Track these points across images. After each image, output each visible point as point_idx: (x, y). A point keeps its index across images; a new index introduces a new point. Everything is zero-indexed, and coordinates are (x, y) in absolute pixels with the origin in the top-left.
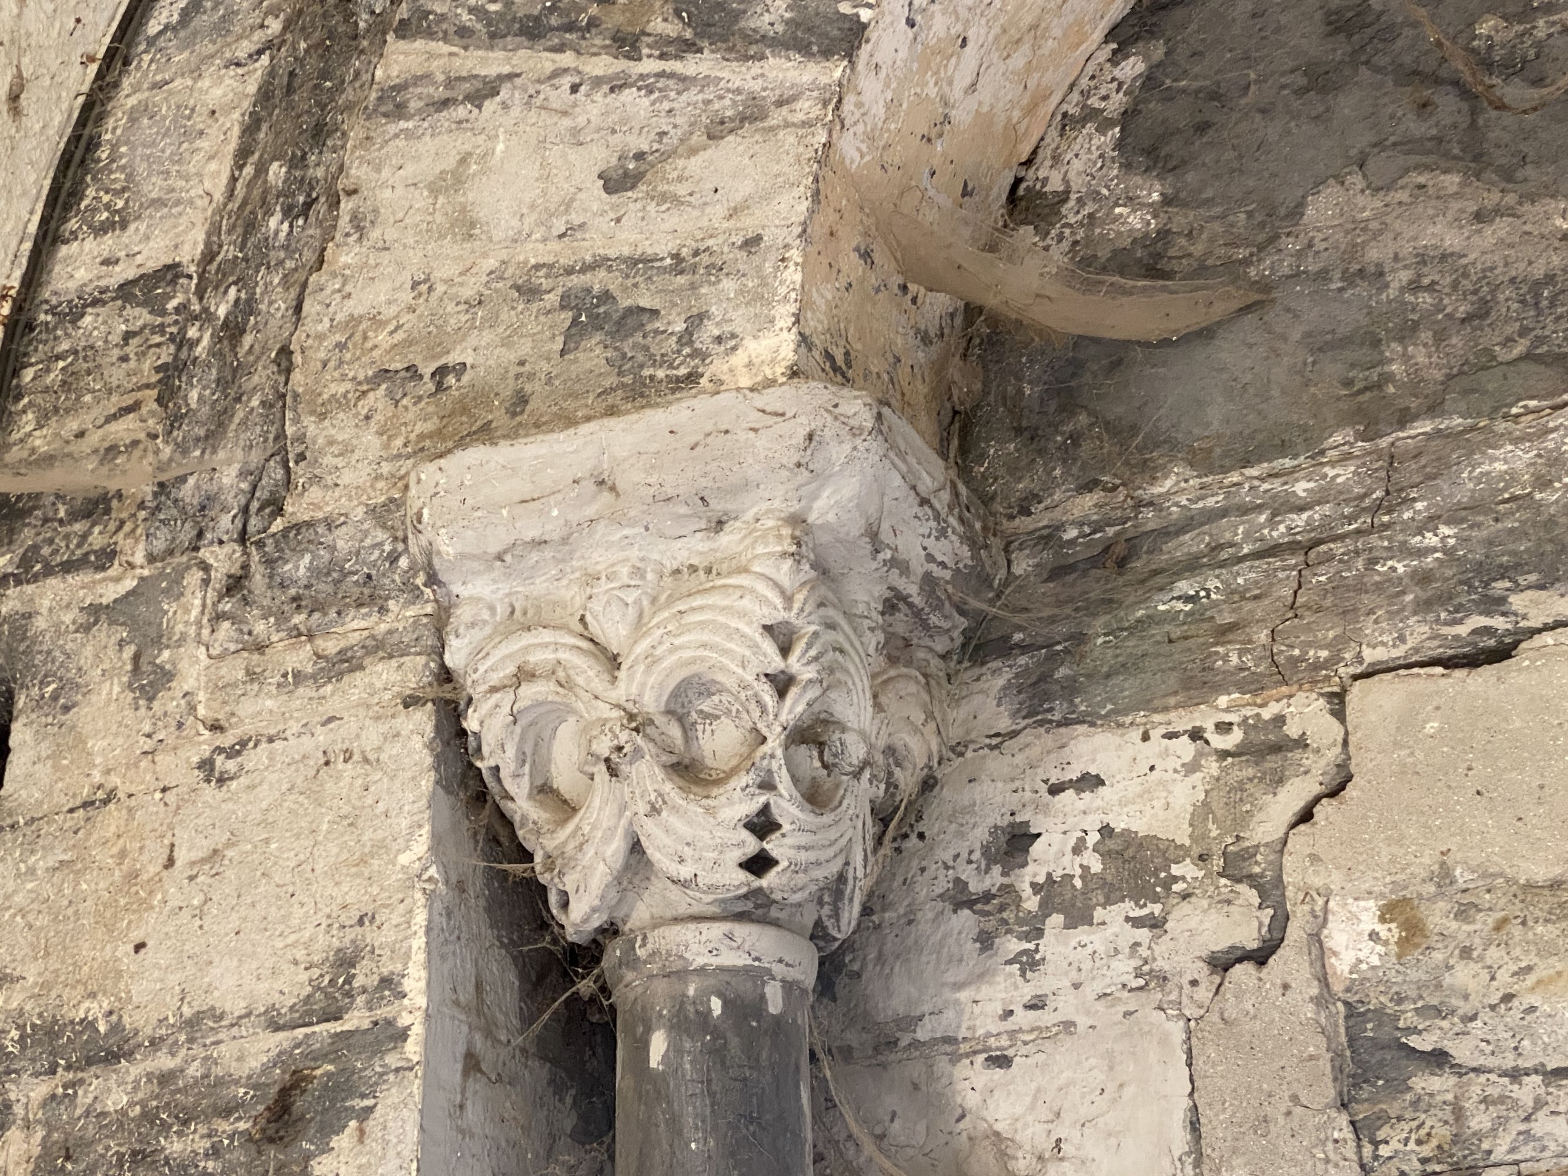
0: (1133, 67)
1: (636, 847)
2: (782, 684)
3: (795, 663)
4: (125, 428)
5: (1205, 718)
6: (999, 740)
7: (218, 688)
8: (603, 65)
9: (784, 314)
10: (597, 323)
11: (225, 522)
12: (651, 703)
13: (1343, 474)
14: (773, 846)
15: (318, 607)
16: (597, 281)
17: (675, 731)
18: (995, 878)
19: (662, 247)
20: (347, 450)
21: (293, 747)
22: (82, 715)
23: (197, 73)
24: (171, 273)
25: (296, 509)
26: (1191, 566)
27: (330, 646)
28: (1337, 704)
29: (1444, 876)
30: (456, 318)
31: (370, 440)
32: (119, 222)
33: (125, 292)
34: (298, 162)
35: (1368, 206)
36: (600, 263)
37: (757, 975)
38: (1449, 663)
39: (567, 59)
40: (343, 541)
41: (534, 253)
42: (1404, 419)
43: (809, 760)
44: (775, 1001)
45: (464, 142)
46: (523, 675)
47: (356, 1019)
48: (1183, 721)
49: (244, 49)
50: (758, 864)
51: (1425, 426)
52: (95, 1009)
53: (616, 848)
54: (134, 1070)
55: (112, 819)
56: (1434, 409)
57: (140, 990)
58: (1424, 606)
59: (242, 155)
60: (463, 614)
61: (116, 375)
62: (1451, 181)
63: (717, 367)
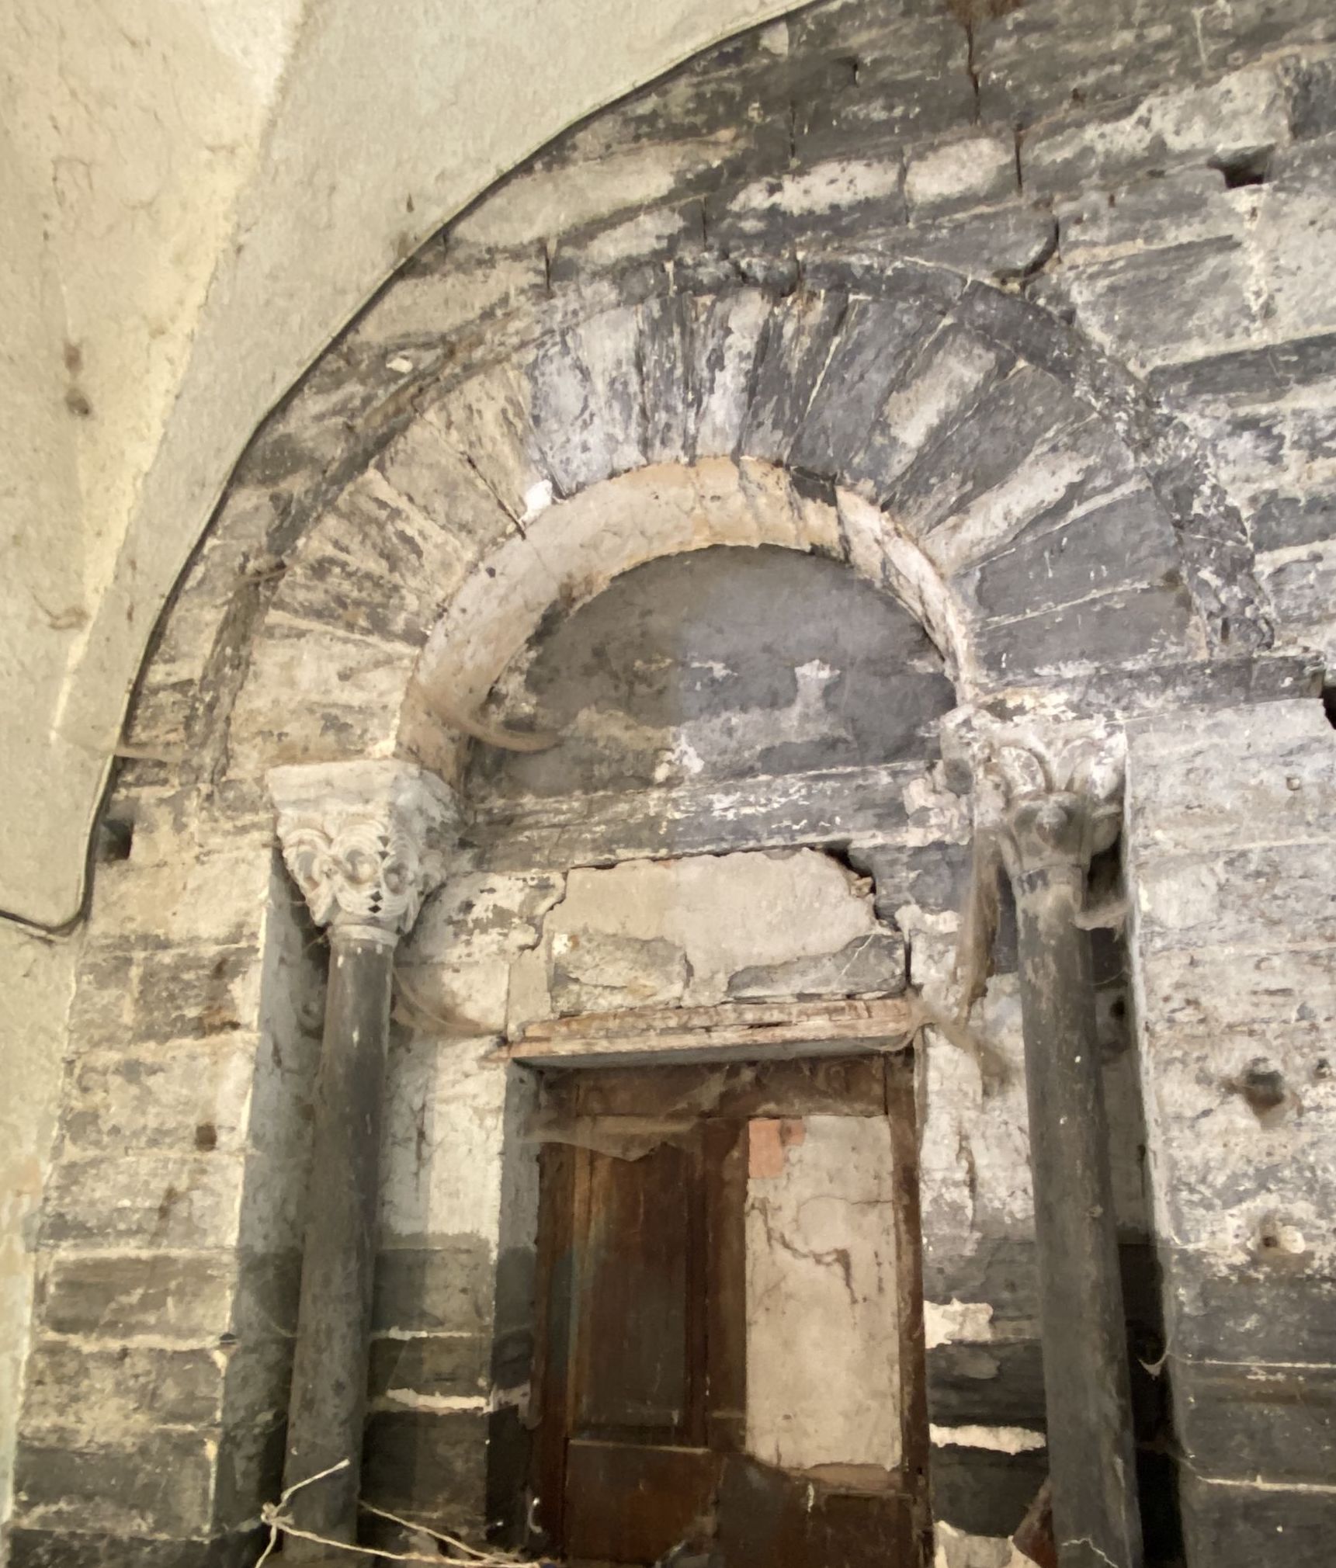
0: (533, 654)
1: (335, 901)
2: (384, 855)
3: (388, 849)
4: (172, 737)
5: (528, 875)
6: (468, 874)
7: (202, 832)
8: (341, 633)
9: (393, 734)
10: (333, 726)
11: (206, 776)
12: (342, 857)
13: (576, 805)
14: (380, 904)
15: (235, 809)
16: (334, 711)
17: (349, 867)
18: (461, 917)
19: (356, 703)
20: (247, 757)
21: (226, 856)
22: (156, 835)
23: (201, 607)
24: (190, 682)
25: (232, 774)
26: (529, 827)
27: (239, 823)
28: (565, 875)
29: (585, 930)
30: (286, 715)
31: (255, 754)
32: (172, 660)
33: (175, 687)
34: (236, 649)
35: (596, 717)
36: (335, 705)
37: (373, 942)
38: (598, 867)
39: (330, 628)
40: (245, 788)
41: (315, 697)
42: (596, 790)
43: (394, 879)
44: (379, 949)
45: (291, 652)
46: (301, 842)
47: (243, 944)
48: (521, 875)
49: (219, 601)
50: (375, 909)
51: (601, 793)
52: (160, 932)
53: (329, 900)
54: (173, 952)
55: (166, 871)
56: (605, 788)
57: (175, 927)
58: (593, 850)
59: (217, 642)
60: (283, 819)
61: (170, 716)
62: (621, 714)
63: (370, 749)
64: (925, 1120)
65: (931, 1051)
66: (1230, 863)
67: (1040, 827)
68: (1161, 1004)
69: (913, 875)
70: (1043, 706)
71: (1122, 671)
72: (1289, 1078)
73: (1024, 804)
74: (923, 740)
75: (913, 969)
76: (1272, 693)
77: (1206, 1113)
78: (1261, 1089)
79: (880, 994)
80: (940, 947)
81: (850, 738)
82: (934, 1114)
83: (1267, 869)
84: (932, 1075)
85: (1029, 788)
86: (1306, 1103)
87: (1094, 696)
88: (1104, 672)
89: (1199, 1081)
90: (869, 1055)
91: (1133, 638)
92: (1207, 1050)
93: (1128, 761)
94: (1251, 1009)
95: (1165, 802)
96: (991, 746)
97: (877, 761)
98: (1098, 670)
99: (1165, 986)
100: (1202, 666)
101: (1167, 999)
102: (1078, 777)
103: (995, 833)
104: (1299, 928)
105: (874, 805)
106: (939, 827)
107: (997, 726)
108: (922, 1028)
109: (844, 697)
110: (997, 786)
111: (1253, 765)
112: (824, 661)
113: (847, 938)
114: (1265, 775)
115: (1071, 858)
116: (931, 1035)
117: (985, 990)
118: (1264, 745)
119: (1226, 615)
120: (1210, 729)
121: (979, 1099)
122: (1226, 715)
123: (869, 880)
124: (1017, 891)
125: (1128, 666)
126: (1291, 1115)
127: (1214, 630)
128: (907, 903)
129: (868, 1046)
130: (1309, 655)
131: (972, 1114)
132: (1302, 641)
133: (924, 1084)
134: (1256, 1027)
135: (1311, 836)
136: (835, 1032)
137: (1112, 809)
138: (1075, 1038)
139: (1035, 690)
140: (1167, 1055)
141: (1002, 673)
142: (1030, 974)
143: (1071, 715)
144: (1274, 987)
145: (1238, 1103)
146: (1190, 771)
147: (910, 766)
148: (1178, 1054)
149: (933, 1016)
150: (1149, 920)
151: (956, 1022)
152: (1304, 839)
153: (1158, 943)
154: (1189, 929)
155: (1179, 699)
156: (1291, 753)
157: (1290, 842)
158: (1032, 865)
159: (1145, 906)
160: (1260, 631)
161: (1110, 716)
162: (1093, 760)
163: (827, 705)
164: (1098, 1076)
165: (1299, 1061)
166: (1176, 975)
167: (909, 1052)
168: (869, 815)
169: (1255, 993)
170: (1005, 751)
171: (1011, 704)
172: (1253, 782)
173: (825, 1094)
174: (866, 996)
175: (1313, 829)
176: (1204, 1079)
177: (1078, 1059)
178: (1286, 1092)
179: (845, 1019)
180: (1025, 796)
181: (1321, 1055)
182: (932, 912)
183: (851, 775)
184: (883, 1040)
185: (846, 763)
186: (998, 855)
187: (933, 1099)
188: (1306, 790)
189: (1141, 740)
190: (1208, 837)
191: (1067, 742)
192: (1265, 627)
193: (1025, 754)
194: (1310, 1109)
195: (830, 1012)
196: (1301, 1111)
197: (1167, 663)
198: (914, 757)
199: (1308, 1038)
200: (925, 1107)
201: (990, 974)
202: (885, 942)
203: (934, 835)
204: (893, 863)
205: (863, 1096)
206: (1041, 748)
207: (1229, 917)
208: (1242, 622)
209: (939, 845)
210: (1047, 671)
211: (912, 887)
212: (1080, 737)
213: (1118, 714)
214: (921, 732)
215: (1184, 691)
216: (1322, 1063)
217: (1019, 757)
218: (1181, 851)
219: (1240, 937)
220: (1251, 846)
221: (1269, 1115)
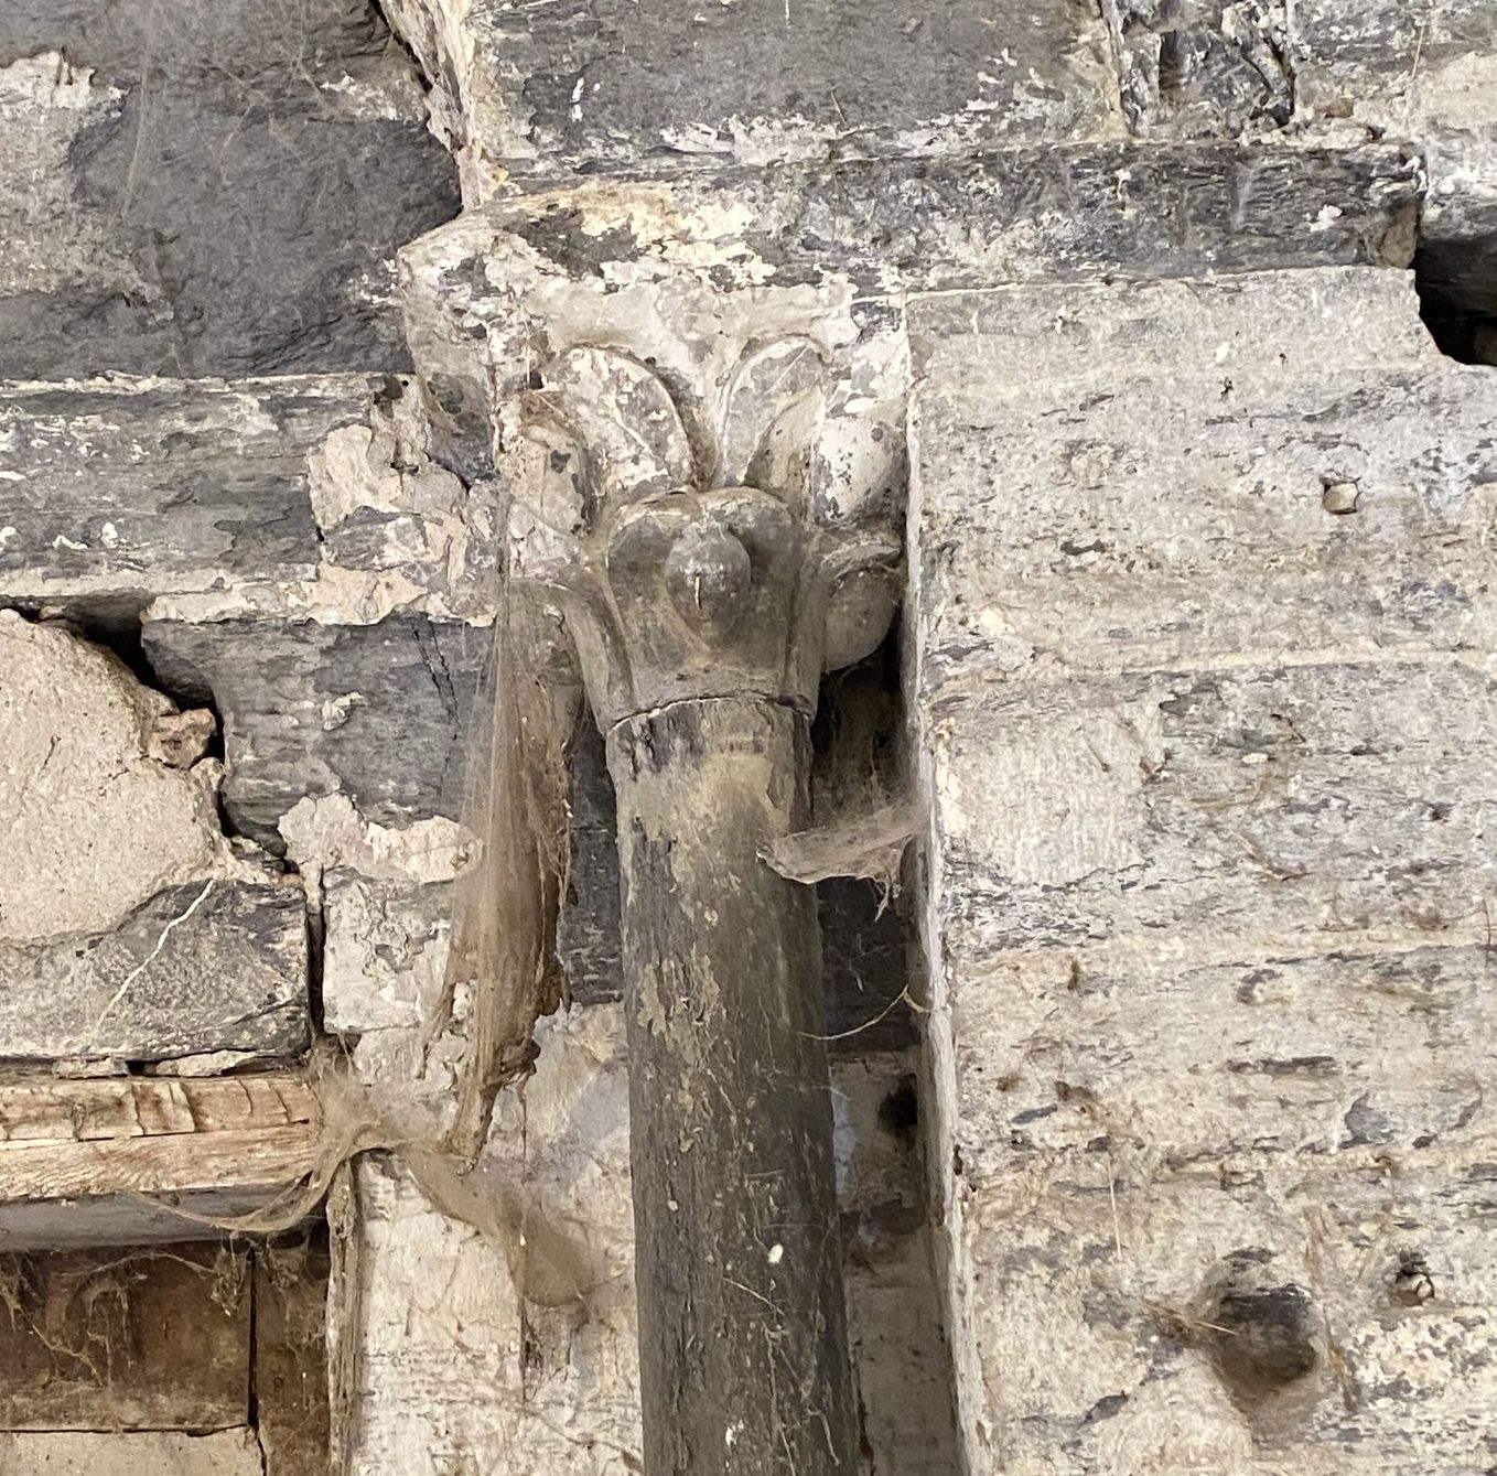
64: (355, 1442)
65: (377, 1230)
66: (1174, 708)
67: (678, 585)
68: (993, 1099)
69: (333, 708)
70: (685, 238)
71: (898, 156)
72: (1324, 1308)
73: (632, 516)
74: (366, 315)
75: (328, 988)
76: (1286, 248)
77: (1109, 1406)
78: (1256, 1337)
79: (232, 1060)
80: (412, 923)
81: (150, 291)
82: (381, 1421)
83: (1270, 728)
84: (381, 1301)
85: (647, 470)
86: (1368, 1375)
87: (821, 221)
88: (850, 154)
89: (1091, 1316)
90: (204, 1246)
91: (930, 68)
92: (1113, 1229)
93: (914, 413)
94: (1224, 1112)
95: (1011, 532)
96: (541, 341)
97: (227, 365)
98: (834, 148)
99: (1002, 1047)
100: (1110, 160)
101: (1006, 1085)
102: (781, 449)
103: (555, 597)
104: (1349, 889)
105: (224, 498)
106: (410, 570)
107: (556, 286)
108: (356, 1161)
109: (133, 168)
110: (558, 461)
111: (1237, 440)
112: (72, 58)
113: (136, 891)
114: (1265, 471)
115: (764, 679)
116: (380, 1185)
117: (534, 1050)
118: (1264, 386)
119: (1174, 24)
120: (1123, 336)
121: (513, 1372)
122: (1169, 299)
123: (204, 717)
124: (618, 768)
125: (914, 142)
126: (1330, 1406)
127: (1140, 63)
128: (318, 790)
129: (192, 1215)
130: (1381, 151)
131: (497, 1418)
132: (1361, 112)
133: (355, 1332)
134: (1240, 1163)
135: (1382, 641)
136: (91, 1175)
137: (872, 544)
138: (768, 1191)
139: (662, 189)
140: (1009, 1242)
141: (572, 136)
142: (652, 1010)
143: (761, 269)
144: (1285, 1054)
145: (1193, 1376)
146: (1073, 449)
147: (326, 387)
148: (1037, 1237)
149: (387, 1127)
150: (965, 863)
151: (448, 1147)
152: (1365, 650)
153: (990, 927)
154: (1066, 889)
155: (1050, 245)
156: (1333, 412)
157: (1329, 656)
158: (658, 690)
159: (953, 820)
160: (1257, 76)
161: (865, 280)
162: (821, 403)
163: (82, 189)
164: (832, 1300)
165: (1349, 1256)
166: (1036, 1018)
167: (314, 1235)
168: (201, 526)
169: (1238, 1068)
170: (581, 363)
171: (594, 227)
172: (1238, 488)
173: (65, 1368)
174: (188, 1066)
175: (1389, 624)
176: (1103, 1310)
177: (776, 1254)
178: (1319, 1344)
179: (122, 1135)
180: (638, 494)
181: (1408, 1240)
182: (388, 820)
183: (151, 403)
184: (239, 1201)
185: (137, 367)
186: (565, 657)
187: (381, 1376)
188: (1372, 515)
189: (945, 355)
190: (1120, 635)
191: (751, 347)
192: (1272, 68)
193: (638, 374)
194: (1377, 1394)
195: (76, 1114)
196: (1354, 1399)
197: (1016, 145)
198: (342, 359)
199: (1373, 1195)
200: (357, 1399)
201: (546, 1008)
202: (249, 904)
203: (398, 595)
204: (278, 669)
205: (183, 1370)
206: (678, 360)
207: (1170, 855)
208: (1212, 48)
209: (414, 626)
210: (694, 139)
211: (332, 744)
212: (786, 335)
213: (888, 276)
214: (360, 290)
215: (1065, 227)
216: (1409, 1266)
217: (617, 378)
218: (1052, 672)
219: (1201, 912)
220: (1229, 662)
221: (1271, 1410)
